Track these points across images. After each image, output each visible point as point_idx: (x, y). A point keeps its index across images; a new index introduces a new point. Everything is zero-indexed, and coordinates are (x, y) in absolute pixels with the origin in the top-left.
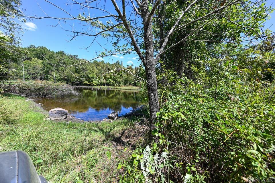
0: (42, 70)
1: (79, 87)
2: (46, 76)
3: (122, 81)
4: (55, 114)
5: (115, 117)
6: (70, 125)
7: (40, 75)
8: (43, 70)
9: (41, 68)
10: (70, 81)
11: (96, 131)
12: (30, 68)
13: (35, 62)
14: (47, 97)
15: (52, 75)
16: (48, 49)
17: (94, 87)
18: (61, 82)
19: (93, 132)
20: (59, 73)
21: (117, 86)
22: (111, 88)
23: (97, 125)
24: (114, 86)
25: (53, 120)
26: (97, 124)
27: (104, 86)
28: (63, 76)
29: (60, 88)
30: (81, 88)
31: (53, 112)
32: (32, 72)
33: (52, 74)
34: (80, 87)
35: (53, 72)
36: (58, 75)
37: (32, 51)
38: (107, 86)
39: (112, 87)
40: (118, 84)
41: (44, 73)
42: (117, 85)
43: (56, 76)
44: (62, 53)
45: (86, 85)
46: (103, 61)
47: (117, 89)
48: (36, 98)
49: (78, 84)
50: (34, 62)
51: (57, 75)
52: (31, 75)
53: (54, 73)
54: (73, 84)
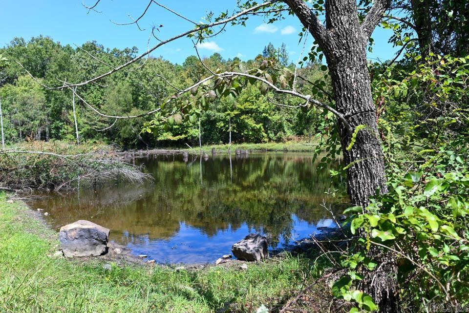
0: (43, 109)
1: (144, 155)
2: (53, 125)
3: (288, 121)
4: (76, 241)
5: (258, 251)
6: (113, 274)
7: (40, 125)
8: (47, 107)
9: (40, 104)
10: (120, 137)
11: (187, 296)
12: (17, 105)
13: (26, 86)
14: (57, 189)
15: (68, 122)
16: (55, 41)
17: (192, 150)
18: (95, 142)
19: (179, 300)
20: (88, 114)
21: (270, 140)
22: (249, 147)
23: (193, 278)
24: (258, 141)
25: (70, 259)
26: (195, 274)
27: (223, 146)
28: (99, 121)
29: (91, 160)
30: (151, 155)
31: (69, 234)
32: (19, 117)
33: (69, 117)
34: (149, 152)
35: (71, 112)
36: (86, 121)
37: (19, 54)
38: (235, 143)
39: (252, 146)
40: (276, 134)
41: (48, 116)
42: (272, 135)
43: (79, 125)
44: (91, 48)
45: (166, 144)
46: (217, 55)
47: (270, 150)
48: (30, 193)
49: (141, 145)
50: (23, 88)
51: (83, 119)
52: (18, 128)
53: (74, 113)
54: (127, 144)
